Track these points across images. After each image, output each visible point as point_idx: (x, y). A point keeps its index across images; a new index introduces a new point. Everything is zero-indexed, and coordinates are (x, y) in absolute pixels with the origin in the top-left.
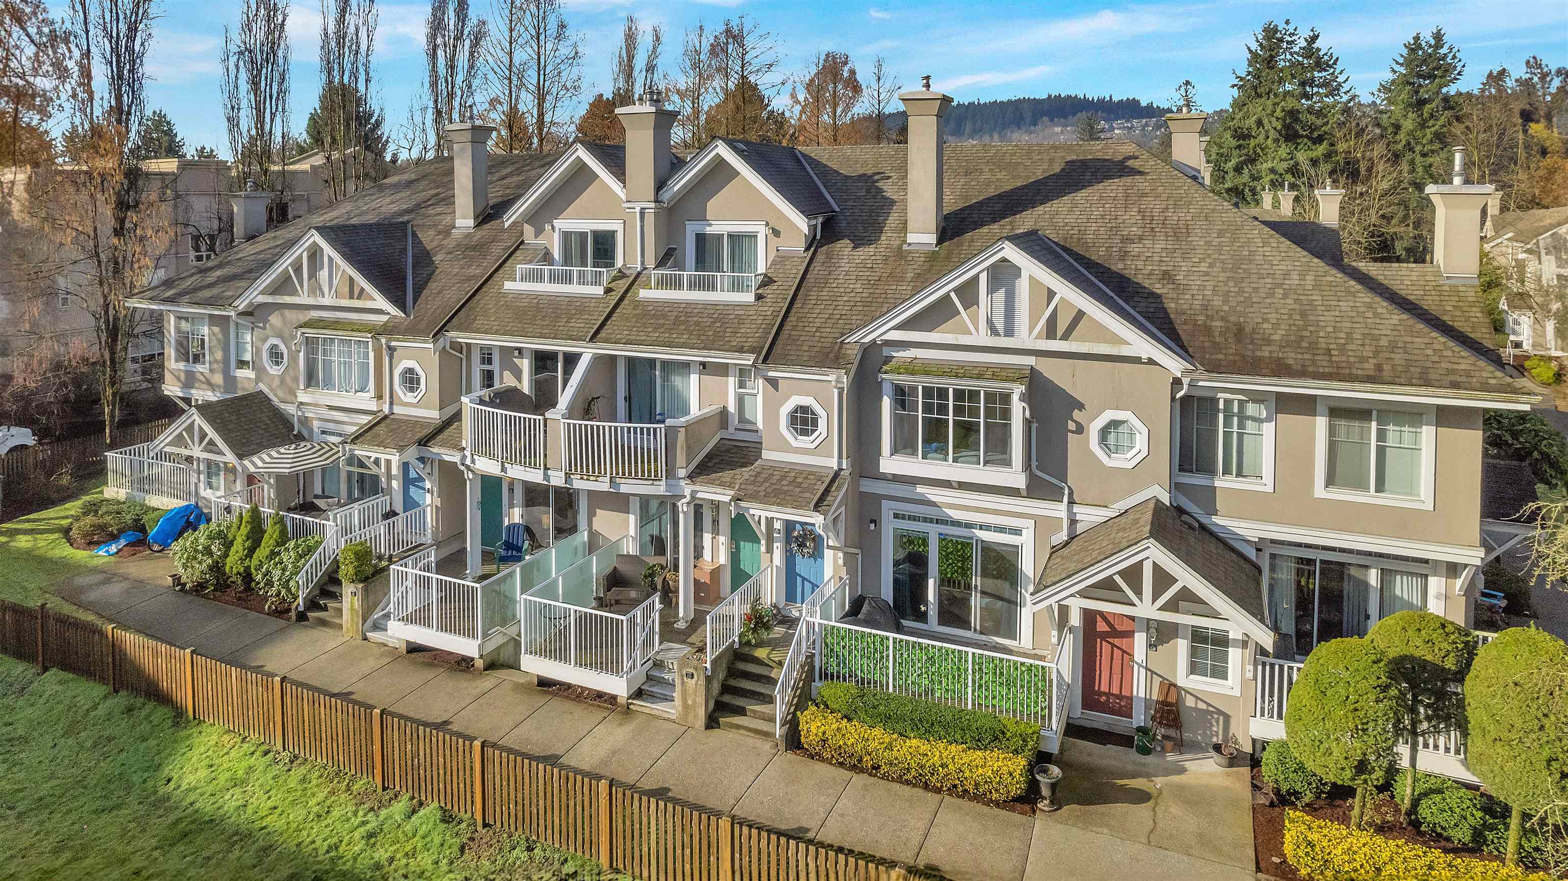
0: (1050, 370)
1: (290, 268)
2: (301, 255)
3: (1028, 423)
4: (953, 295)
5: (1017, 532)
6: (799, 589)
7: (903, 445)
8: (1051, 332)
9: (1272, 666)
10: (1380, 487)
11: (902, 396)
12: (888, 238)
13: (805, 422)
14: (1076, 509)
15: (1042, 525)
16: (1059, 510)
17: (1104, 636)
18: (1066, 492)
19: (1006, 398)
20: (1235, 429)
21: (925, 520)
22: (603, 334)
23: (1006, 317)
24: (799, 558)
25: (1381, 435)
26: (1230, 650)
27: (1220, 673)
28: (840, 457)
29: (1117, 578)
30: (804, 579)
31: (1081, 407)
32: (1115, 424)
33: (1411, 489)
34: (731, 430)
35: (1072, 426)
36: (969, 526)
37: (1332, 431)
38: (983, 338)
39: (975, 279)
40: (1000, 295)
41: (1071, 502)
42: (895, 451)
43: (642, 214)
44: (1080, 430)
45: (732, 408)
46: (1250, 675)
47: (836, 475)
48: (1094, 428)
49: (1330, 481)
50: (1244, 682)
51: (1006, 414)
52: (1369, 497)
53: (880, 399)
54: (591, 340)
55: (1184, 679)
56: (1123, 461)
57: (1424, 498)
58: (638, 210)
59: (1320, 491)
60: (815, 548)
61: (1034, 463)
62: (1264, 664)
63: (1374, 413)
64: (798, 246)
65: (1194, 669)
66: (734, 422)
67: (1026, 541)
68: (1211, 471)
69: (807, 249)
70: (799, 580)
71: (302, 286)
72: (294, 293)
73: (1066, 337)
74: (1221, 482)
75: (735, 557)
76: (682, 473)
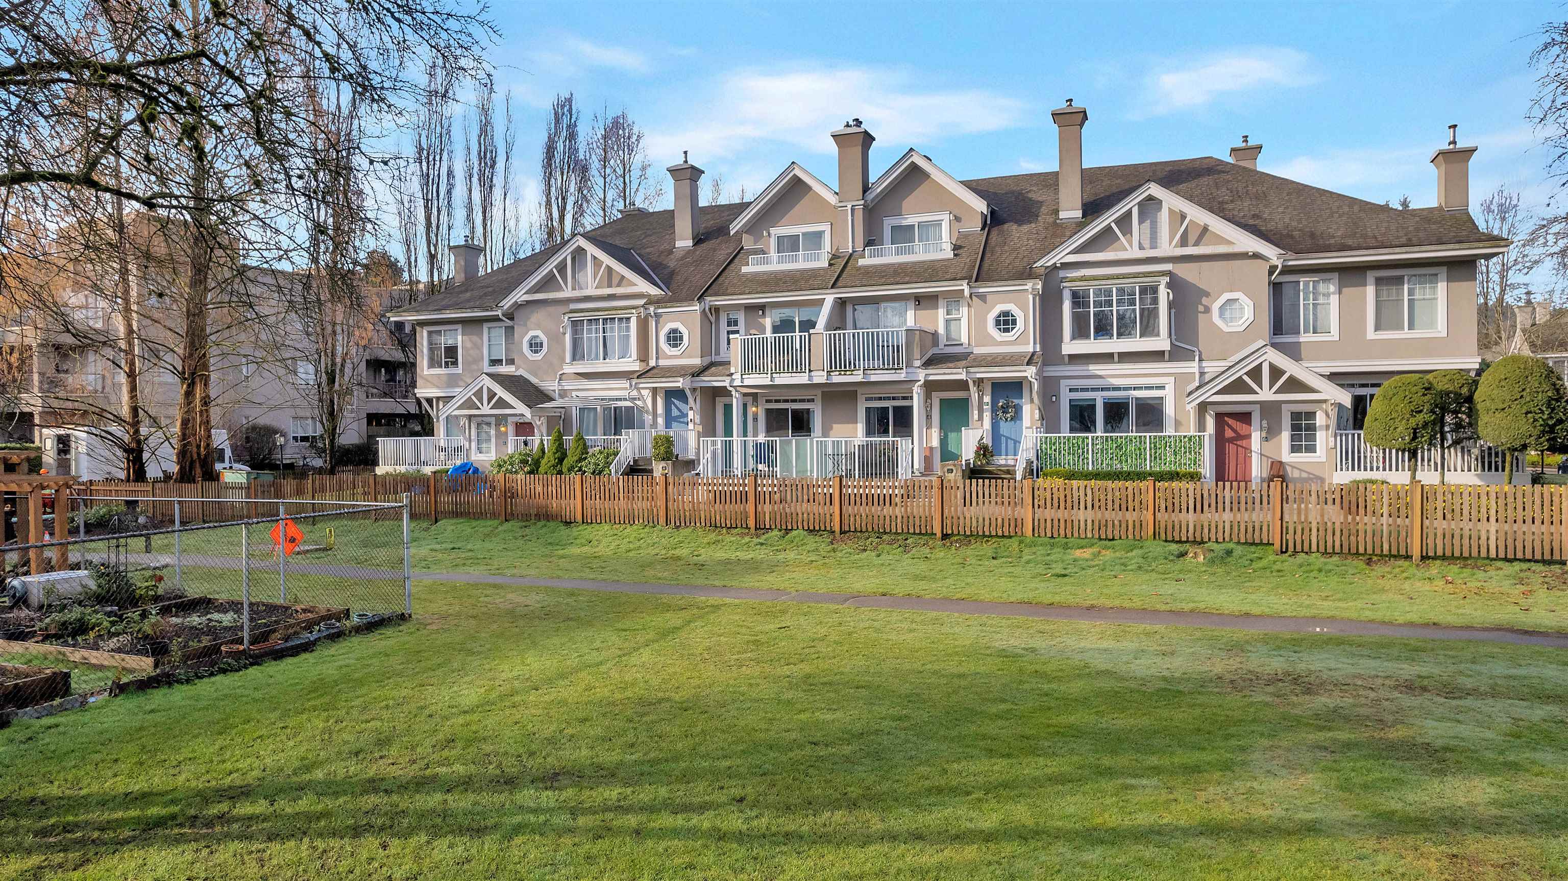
0: (1185, 272)
1: (555, 270)
2: (565, 258)
3: (1171, 305)
4: (1113, 225)
5: (1162, 387)
6: (1003, 446)
7: (1080, 332)
8: (1184, 242)
9: (1347, 435)
10: (1411, 327)
11: (1079, 299)
12: (1045, 217)
13: (1006, 322)
14: (1204, 364)
15: (1180, 379)
16: (1192, 367)
17: (1231, 440)
18: (1197, 353)
19: (1155, 290)
20: (1311, 301)
21: (1093, 390)
22: (839, 284)
23: (1151, 238)
24: (1002, 424)
25: (1411, 293)
26: (1318, 434)
27: (1311, 449)
28: (1035, 343)
29: (1245, 378)
30: (1007, 438)
31: (1207, 294)
32: (1230, 301)
33: (1432, 324)
34: (941, 346)
35: (1201, 308)
36: (1126, 389)
37: (1377, 295)
38: (1136, 254)
39: (1129, 213)
40: (1147, 224)
41: (1201, 360)
42: (1073, 338)
43: (853, 210)
44: (1207, 310)
45: (941, 330)
46: (1332, 444)
47: (1033, 354)
48: (1216, 307)
49: (1377, 328)
50: (1329, 450)
51: (1155, 301)
52: (1405, 334)
53: (1061, 303)
54: (832, 287)
55: (1287, 457)
56: (1239, 326)
57: (1441, 329)
58: (849, 207)
59: (1371, 334)
60: (1016, 413)
61: (1173, 337)
62: (1341, 435)
63: (1406, 278)
64: (975, 226)
65: (1295, 449)
66: (943, 341)
67: (1169, 395)
68: (1298, 332)
69: (983, 229)
70: (1003, 439)
71: (566, 284)
72: (560, 289)
73: (1196, 244)
74: (1304, 338)
75: (944, 442)
76: (917, 363)
